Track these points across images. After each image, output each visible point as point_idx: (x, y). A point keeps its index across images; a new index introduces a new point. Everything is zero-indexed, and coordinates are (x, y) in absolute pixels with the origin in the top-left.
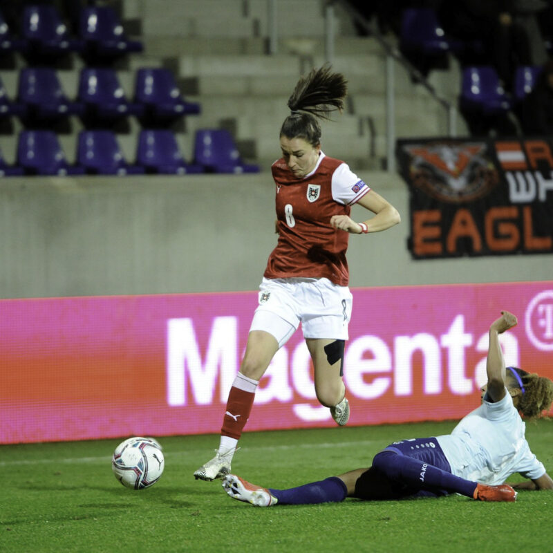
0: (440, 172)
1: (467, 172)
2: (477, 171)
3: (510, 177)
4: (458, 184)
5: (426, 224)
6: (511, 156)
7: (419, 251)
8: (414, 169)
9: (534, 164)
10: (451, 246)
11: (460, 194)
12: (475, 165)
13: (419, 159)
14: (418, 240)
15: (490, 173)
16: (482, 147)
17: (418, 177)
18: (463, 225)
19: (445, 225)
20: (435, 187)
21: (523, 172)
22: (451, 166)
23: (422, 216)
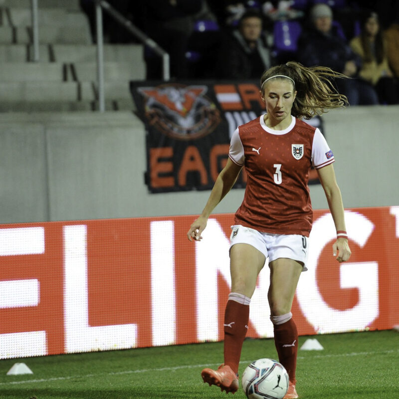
0: (171, 112)
1: (193, 111)
2: (201, 111)
3: (229, 116)
4: (186, 123)
5: (160, 160)
6: (228, 97)
7: (154, 185)
8: (148, 109)
9: (248, 105)
10: (182, 181)
11: (189, 132)
12: (199, 106)
13: (152, 101)
14: (154, 175)
15: (212, 113)
16: (204, 89)
17: (152, 116)
18: (192, 161)
19: (177, 160)
20: (168, 126)
21: (240, 112)
22: (179, 106)
23: (157, 153)
